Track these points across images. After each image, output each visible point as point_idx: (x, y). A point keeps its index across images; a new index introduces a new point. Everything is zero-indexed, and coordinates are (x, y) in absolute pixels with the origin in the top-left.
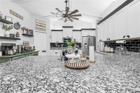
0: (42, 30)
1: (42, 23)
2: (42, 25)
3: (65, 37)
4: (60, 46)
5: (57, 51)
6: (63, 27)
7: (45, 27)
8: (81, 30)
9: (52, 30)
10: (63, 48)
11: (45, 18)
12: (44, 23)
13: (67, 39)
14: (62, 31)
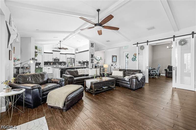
3: (55, 58)
4: (50, 64)
5: (50, 67)
6: (53, 51)
7: (41, 51)
8: (66, 54)
9: (44, 53)
10: (52, 65)
12: (41, 48)
13: (56, 59)
14: (52, 53)
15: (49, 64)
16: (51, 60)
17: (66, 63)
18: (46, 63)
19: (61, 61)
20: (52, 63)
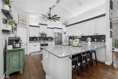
0: (24, 25)
1: (24, 18)
2: (23, 20)
4: (37, 40)
5: (36, 44)
6: (40, 24)
7: (26, 22)
8: (53, 28)
9: (30, 26)
10: (39, 41)
11: (26, 14)
12: (25, 19)
13: (43, 34)
14: (39, 27)
15: (35, 40)
16: (38, 35)
17: (53, 38)
18: (32, 39)
19: (48, 36)
20: (38, 39)
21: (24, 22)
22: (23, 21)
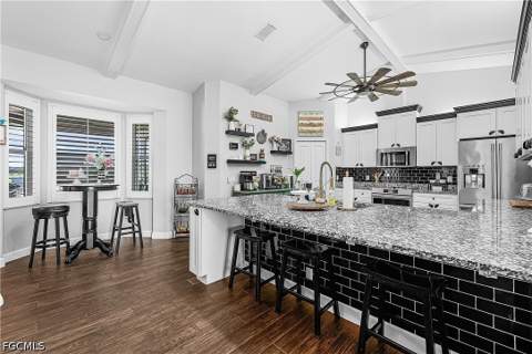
1: (314, 116)
2: (313, 122)
3: (385, 146)
4: (372, 180)
6: (379, 114)
12: (319, 116)
14: (376, 126)
15: (368, 178)
21: (314, 126)
22: (311, 125)
